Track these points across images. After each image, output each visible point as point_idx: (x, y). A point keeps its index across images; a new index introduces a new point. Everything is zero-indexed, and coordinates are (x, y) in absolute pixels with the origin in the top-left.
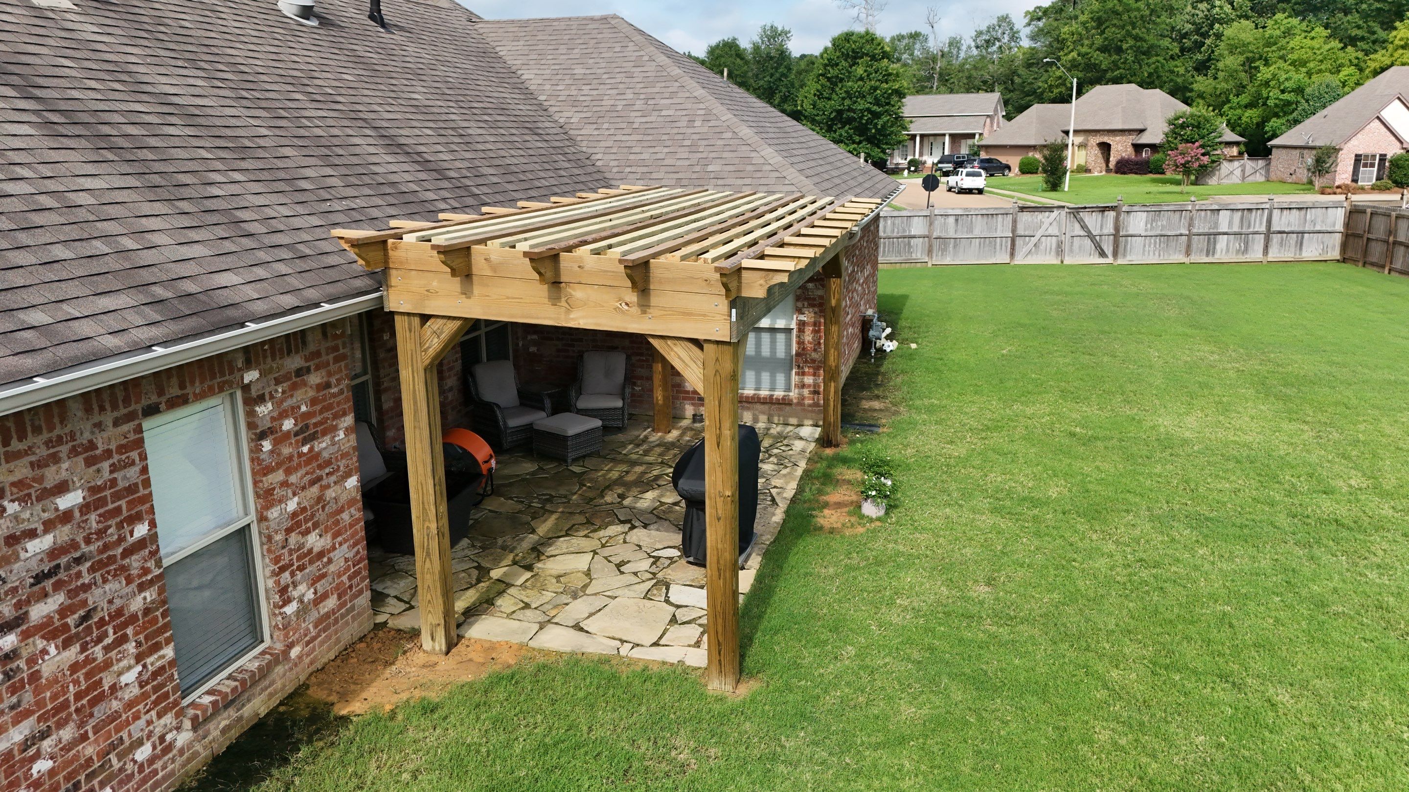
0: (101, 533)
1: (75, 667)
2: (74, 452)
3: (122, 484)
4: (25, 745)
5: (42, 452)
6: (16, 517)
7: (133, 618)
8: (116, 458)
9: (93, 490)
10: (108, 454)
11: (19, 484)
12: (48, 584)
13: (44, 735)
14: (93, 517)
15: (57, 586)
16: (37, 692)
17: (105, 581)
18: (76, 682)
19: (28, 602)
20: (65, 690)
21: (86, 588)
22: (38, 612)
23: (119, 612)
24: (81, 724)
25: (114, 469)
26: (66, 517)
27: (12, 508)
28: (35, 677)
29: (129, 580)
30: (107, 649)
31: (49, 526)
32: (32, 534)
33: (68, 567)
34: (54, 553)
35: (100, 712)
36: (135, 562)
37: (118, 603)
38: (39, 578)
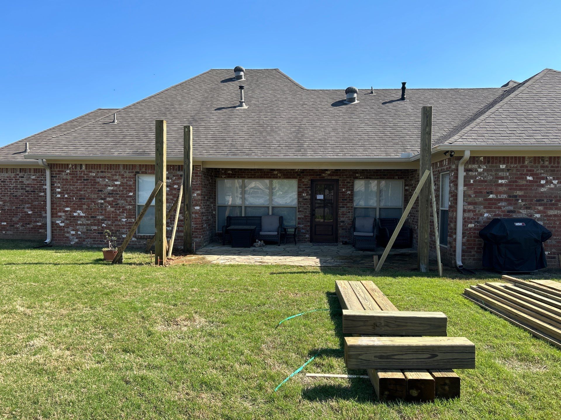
0: (122, 191)
1: (113, 212)
2: (119, 175)
3: (128, 184)
4: (102, 220)
5: (114, 173)
6: (107, 182)
7: (126, 209)
8: (128, 179)
9: (122, 183)
10: (126, 178)
11: (108, 177)
12: (111, 195)
13: (105, 220)
14: (121, 188)
15: (112, 197)
16: (105, 212)
17: (122, 200)
18: (113, 215)
19: (107, 197)
20: (110, 215)
21: (118, 199)
22: (108, 199)
23: (123, 207)
24: (113, 223)
25: (127, 181)
26: (116, 185)
27: (107, 180)
28: (105, 210)
29: (127, 202)
30: (120, 212)
31: (112, 186)
32: (109, 186)
33: (115, 194)
34: (112, 190)
35: (116, 223)
36: (129, 199)
37: (123, 205)
38: (109, 194)
